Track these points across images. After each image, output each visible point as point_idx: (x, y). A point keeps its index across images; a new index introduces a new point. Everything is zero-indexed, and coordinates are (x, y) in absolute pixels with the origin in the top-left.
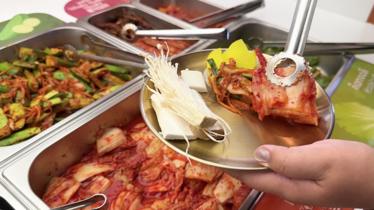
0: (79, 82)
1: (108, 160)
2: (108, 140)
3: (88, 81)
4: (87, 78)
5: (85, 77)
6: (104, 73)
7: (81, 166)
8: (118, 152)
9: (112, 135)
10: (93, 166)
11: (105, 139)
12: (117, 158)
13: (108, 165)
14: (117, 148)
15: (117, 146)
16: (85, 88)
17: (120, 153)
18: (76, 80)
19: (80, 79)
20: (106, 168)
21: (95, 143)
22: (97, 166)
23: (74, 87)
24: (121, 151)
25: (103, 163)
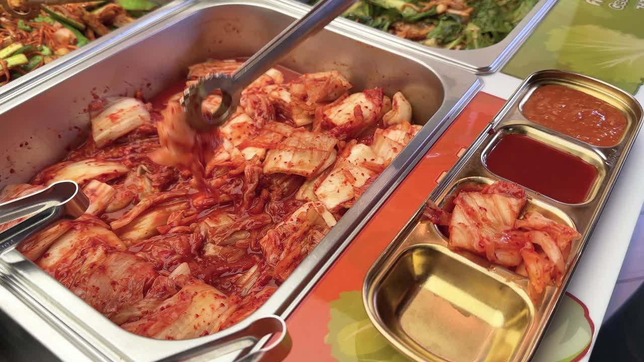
0: (62, 27)
1: (115, 154)
2: (114, 118)
3: (82, 25)
4: (77, 20)
5: (73, 19)
6: (113, 12)
7: (64, 166)
8: (135, 139)
9: (122, 110)
10: (86, 165)
11: (107, 117)
12: (133, 151)
13: (115, 162)
14: (131, 132)
15: (132, 128)
16: (74, 36)
17: (138, 141)
18: (57, 24)
19: (65, 23)
20: (110, 168)
21: (90, 126)
22: (92, 164)
23: (54, 38)
24: (141, 138)
25: (105, 160)
